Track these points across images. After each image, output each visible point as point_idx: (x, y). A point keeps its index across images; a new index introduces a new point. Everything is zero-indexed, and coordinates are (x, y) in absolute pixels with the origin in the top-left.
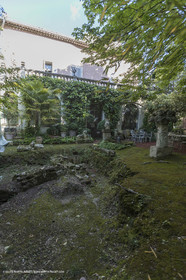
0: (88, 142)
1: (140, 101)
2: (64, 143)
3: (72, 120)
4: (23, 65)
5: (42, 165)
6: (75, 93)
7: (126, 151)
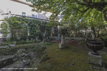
0: (38, 42)
1: (58, 26)
2: (27, 43)
3: (32, 34)
4: (10, 12)
5: (13, 55)
6: (33, 23)
7: (51, 46)
